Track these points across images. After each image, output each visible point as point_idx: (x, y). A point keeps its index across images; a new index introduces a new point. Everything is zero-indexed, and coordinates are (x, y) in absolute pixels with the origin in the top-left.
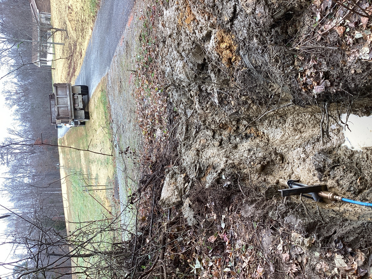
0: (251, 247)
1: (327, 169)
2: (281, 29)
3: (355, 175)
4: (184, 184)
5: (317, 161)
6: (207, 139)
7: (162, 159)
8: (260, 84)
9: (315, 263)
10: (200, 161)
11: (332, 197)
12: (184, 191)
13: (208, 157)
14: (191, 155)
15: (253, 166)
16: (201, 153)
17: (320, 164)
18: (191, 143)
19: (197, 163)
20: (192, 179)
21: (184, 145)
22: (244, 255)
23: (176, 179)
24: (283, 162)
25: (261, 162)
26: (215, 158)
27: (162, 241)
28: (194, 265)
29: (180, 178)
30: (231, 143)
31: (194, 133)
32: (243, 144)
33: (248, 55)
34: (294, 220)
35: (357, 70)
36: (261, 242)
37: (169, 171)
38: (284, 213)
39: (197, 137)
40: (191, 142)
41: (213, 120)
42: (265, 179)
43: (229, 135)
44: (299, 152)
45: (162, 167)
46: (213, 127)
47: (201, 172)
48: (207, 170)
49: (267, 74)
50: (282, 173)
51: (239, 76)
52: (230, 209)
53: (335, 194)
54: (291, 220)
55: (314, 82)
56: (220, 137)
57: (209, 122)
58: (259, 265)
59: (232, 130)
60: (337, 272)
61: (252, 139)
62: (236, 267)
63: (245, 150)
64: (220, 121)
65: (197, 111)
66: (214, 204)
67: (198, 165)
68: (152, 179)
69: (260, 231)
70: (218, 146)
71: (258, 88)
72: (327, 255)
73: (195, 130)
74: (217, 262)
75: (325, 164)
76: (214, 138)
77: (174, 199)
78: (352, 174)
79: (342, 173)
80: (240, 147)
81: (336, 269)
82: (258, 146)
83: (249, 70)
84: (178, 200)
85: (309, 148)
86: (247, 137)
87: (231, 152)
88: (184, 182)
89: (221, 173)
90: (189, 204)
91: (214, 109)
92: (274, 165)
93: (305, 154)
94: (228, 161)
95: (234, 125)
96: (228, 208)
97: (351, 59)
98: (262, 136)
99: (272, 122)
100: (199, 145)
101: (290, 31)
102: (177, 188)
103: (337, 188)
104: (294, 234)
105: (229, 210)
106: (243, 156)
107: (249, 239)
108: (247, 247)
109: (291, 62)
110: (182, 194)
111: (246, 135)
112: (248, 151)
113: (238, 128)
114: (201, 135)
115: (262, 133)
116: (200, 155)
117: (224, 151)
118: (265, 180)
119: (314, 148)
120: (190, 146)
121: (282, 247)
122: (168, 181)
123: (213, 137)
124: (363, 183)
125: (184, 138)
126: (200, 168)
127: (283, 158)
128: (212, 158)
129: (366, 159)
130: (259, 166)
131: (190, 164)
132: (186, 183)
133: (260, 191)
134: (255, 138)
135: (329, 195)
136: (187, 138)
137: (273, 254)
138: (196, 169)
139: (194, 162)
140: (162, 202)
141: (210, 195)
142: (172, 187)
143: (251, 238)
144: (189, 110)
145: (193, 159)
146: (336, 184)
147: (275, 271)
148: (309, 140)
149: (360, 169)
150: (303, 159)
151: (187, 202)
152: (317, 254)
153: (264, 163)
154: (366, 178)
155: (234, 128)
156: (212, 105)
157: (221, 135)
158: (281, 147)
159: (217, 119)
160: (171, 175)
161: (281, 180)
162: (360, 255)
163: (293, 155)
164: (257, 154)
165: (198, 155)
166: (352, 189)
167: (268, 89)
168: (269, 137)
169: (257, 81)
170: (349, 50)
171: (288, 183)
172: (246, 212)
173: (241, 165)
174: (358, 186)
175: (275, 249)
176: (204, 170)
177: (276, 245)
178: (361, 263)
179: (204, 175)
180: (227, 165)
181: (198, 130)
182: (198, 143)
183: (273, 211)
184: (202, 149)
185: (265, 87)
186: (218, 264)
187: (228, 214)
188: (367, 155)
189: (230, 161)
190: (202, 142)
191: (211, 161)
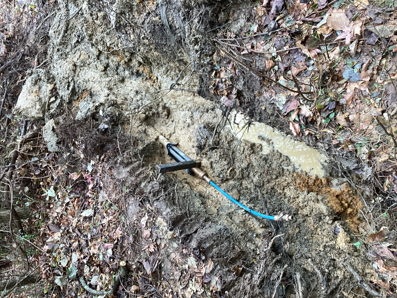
0: (115, 207)
1: (207, 149)
2: (212, 12)
3: (228, 164)
4: (50, 98)
5: (200, 135)
6: (89, 56)
7: (23, 39)
8: (170, 45)
9: (171, 251)
10: (75, 79)
11: (203, 177)
12: (49, 106)
13: (87, 79)
14: (65, 67)
15: (136, 114)
16: (78, 69)
17: (201, 141)
18: (68, 52)
19: (71, 81)
20: (62, 97)
21: (58, 50)
22: (106, 212)
23: (40, 88)
24: (168, 118)
25: (146, 112)
26: (95, 84)
27: (12, 159)
28: (47, 189)
29: (47, 88)
30: (117, 74)
31: (74, 42)
32: (131, 80)
33: (167, 8)
34: (164, 207)
35: (267, 109)
36: (126, 208)
37: (32, 73)
38: (156, 192)
39: (77, 48)
40: (67, 50)
41: (102, 40)
42: (146, 129)
43: (118, 63)
44: (187, 115)
45: (22, 57)
46: (101, 48)
47: (75, 94)
48: (82, 93)
49: (181, 40)
50: (164, 128)
51: (149, 23)
52: (101, 159)
53: (206, 175)
54: (161, 206)
55: (225, 91)
56: (106, 61)
57: (97, 40)
58: (119, 227)
59: (123, 61)
60: (187, 268)
61: (143, 79)
62: (95, 218)
63: (132, 88)
64: (111, 44)
65: (82, 14)
66: (84, 147)
67: (72, 84)
68: (6, 68)
69: (128, 198)
70: (102, 71)
71: (167, 48)
72: (184, 250)
73: (77, 39)
74: (75, 201)
75: (206, 143)
76: (98, 59)
77: (35, 113)
78: (226, 163)
79: (218, 158)
80: (127, 82)
81: (187, 266)
82: (147, 91)
83: (163, 25)
84: (38, 115)
85: (197, 115)
86: (138, 74)
87: (115, 85)
88: (50, 95)
89: (99, 106)
90: (53, 127)
91: (107, 25)
92: (159, 117)
93: (191, 120)
94: (110, 96)
95: (126, 56)
96: (100, 157)
97: (266, 95)
98: (155, 80)
99: (169, 71)
100: (78, 59)
101: (221, 18)
102: (40, 99)
103: (209, 169)
104: (160, 219)
105: (99, 159)
106: (128, 95)
107: (115, 199)
108: (111, 205)
109: (211, 53)
110: (45, 109)
111: (138, 71)
112: (135, 93)
113: (130, 60)
114: (83, 47)
115: (155, 78)
116: (77, 73)
117: (108, 79)
118: (145, 132)
119: (201, 116)
120: (66, 56)
121: (145, 222)
122: (28, 85)
123: (98, 57)
124: (232, 175)
125: (60, 42)
126: (74, 89)
127: (169, 114)
128: (92, 83)
129: (242, 152)
130: (144, 115)
131: (62, 78)
132: (52, 96)
133: (137, 145)
134: (146, 79)
135: (201, 174)
136: (63, 43)
137: (136, 225)
138: (69, 86)
139: (68, 78)
140: (18, 112)
141: (81, 136)
142: (33, 97)
143: (117, 199)
144: (73, 7)
145: (66, 73)
146: (210, 166)
147: (134, 242)
148: (199, 107)
149: (234, 160)
150: (188, 125)
151: (50, 123)
152: (175, 245)
153: (149, 113)
154: (236, 170)
155: (126, 60)
156: (105, 17)
157: (108, 58)
158: (170, 101)
159: (108, 41)
160: (34, 80)
161: (161, 137)
162: (209, 263)
163: (179, 115)
164: (145, 100)
165: (74, 71)
166: (221, 176)
167: (176, 53)
168: (162, 85)
169: (168, 40)
170: (268, 87)
171: (167, 146)
172: (119, 173)
173: (124, 106)
174: (227, 176)
175: (139, 220)
176: (79, 92)
177: (140, 217)
178: (208, 271)
179: (78, 98)
180: (108, 100)
181: (80, 40)
182: (77, 56)
183: (147, 183)
184: (81, 66)
185: (175, 50)
186: (75, 203)
187: (98, 163)
188: (244, 149)
189: (112, 97)
190: (82, 56)
191: (89, 85)
